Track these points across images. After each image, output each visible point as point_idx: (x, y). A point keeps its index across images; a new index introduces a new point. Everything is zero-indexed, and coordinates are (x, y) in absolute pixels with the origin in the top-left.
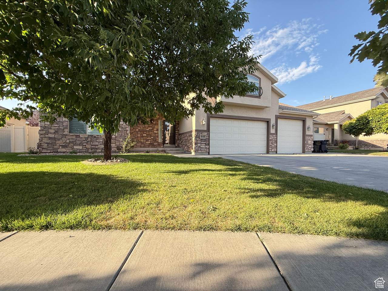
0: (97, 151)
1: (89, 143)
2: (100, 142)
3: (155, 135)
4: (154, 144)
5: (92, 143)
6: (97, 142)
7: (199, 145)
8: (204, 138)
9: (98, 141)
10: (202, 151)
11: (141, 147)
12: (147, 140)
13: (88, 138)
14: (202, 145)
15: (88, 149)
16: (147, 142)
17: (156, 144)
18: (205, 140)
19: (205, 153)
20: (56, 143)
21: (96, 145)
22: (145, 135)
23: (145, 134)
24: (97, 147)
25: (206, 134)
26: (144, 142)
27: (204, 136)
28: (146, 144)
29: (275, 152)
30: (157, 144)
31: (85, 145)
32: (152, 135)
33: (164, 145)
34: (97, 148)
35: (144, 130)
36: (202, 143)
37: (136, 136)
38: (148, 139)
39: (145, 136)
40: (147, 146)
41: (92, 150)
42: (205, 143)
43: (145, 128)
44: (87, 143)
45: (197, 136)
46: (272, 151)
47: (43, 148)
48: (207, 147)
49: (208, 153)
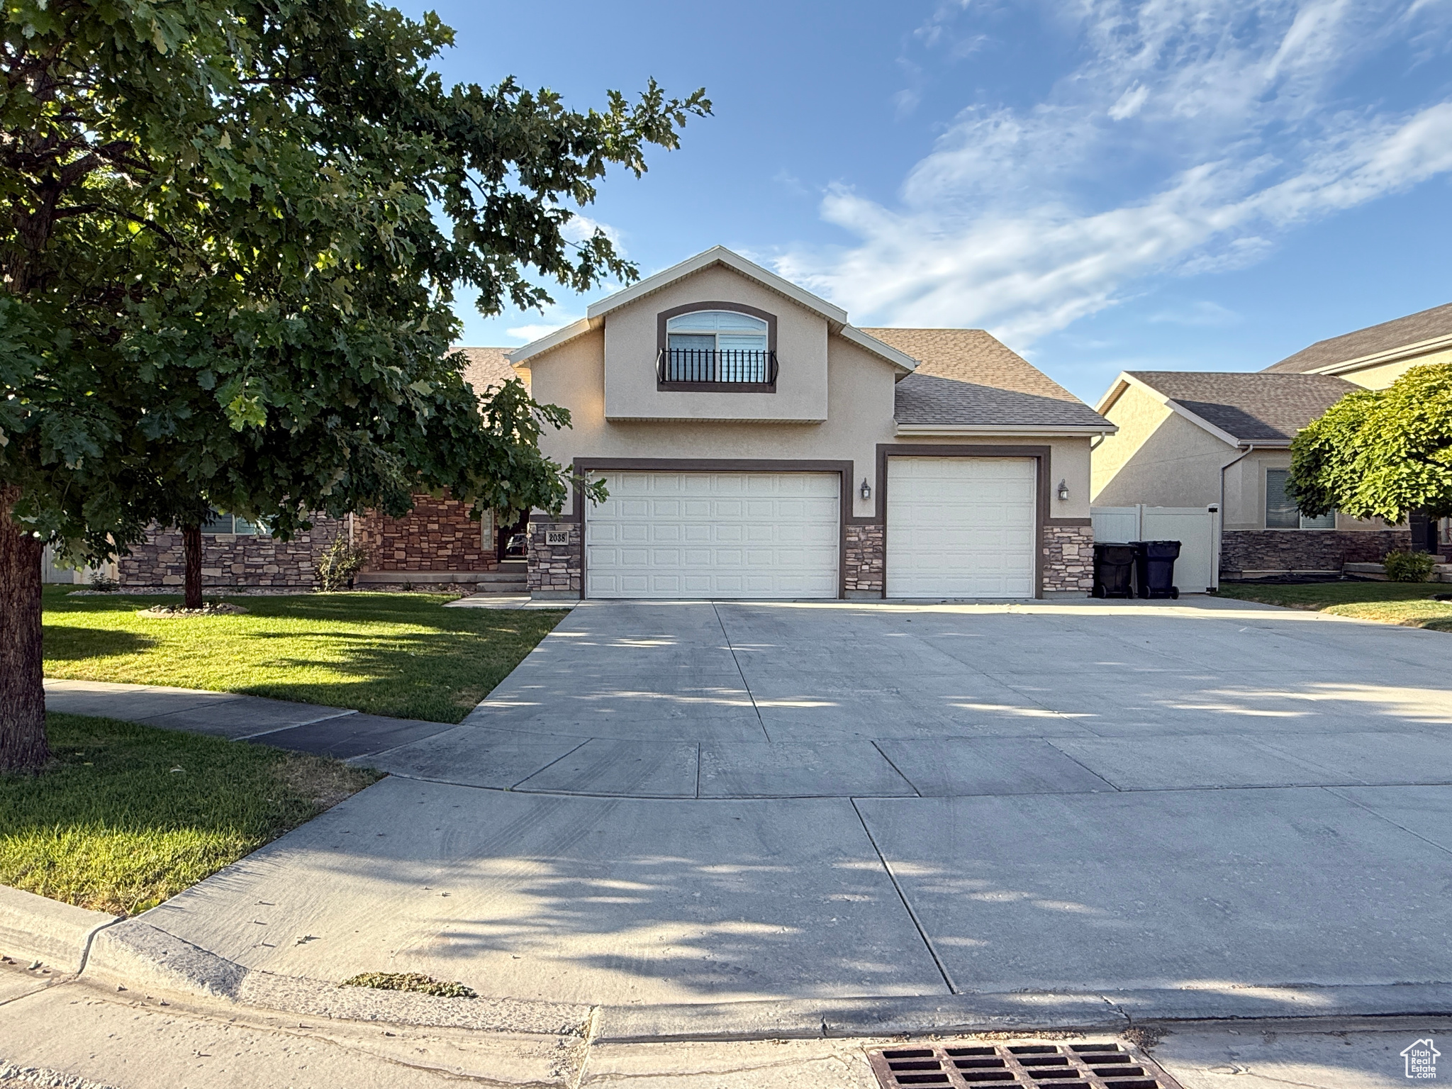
0: (261, 583)
1: (239, 559)
2: (268, 556)
3: (467, 526)
4: (466, 557)
5: (246, 559)
6: (260, 556)
7: (543, 566)
8: (561, 543)
9: (262, 552)
10: (557, 587)
11: (421, 569)
12: (443, 546)
13: (236, 544)
14: (554, 565)
15: (237, 576)
16: (441, 552)
17: (472, 557)
18: (566, 550)
19: (567, 595)
20: (160, 560)
21: (257, 567)
22: (436, 527)
23: (434, 522)
24: (260, 571)
25: (570, 527)
26: (431, 550)
27: (562, 537)
28: (438, 557)
29: (880, 594)
30: (476, 557)
31: (230, 566)
32: (458, 526)
33: (499, 562)
34: (260, 575)
35: (429, 509)
36: (557, 561)
37: (404, 532)
38: (443, 539)
39: (434, 531)
40: (442, 566)
41: (246, 579)
42: (567, 561)
43: (435, 502)
44: (233, 559)
45: (537, 537)
46: (859, 587)
47: (129, 575)
48: (576, 572)
49: (577, 595)
